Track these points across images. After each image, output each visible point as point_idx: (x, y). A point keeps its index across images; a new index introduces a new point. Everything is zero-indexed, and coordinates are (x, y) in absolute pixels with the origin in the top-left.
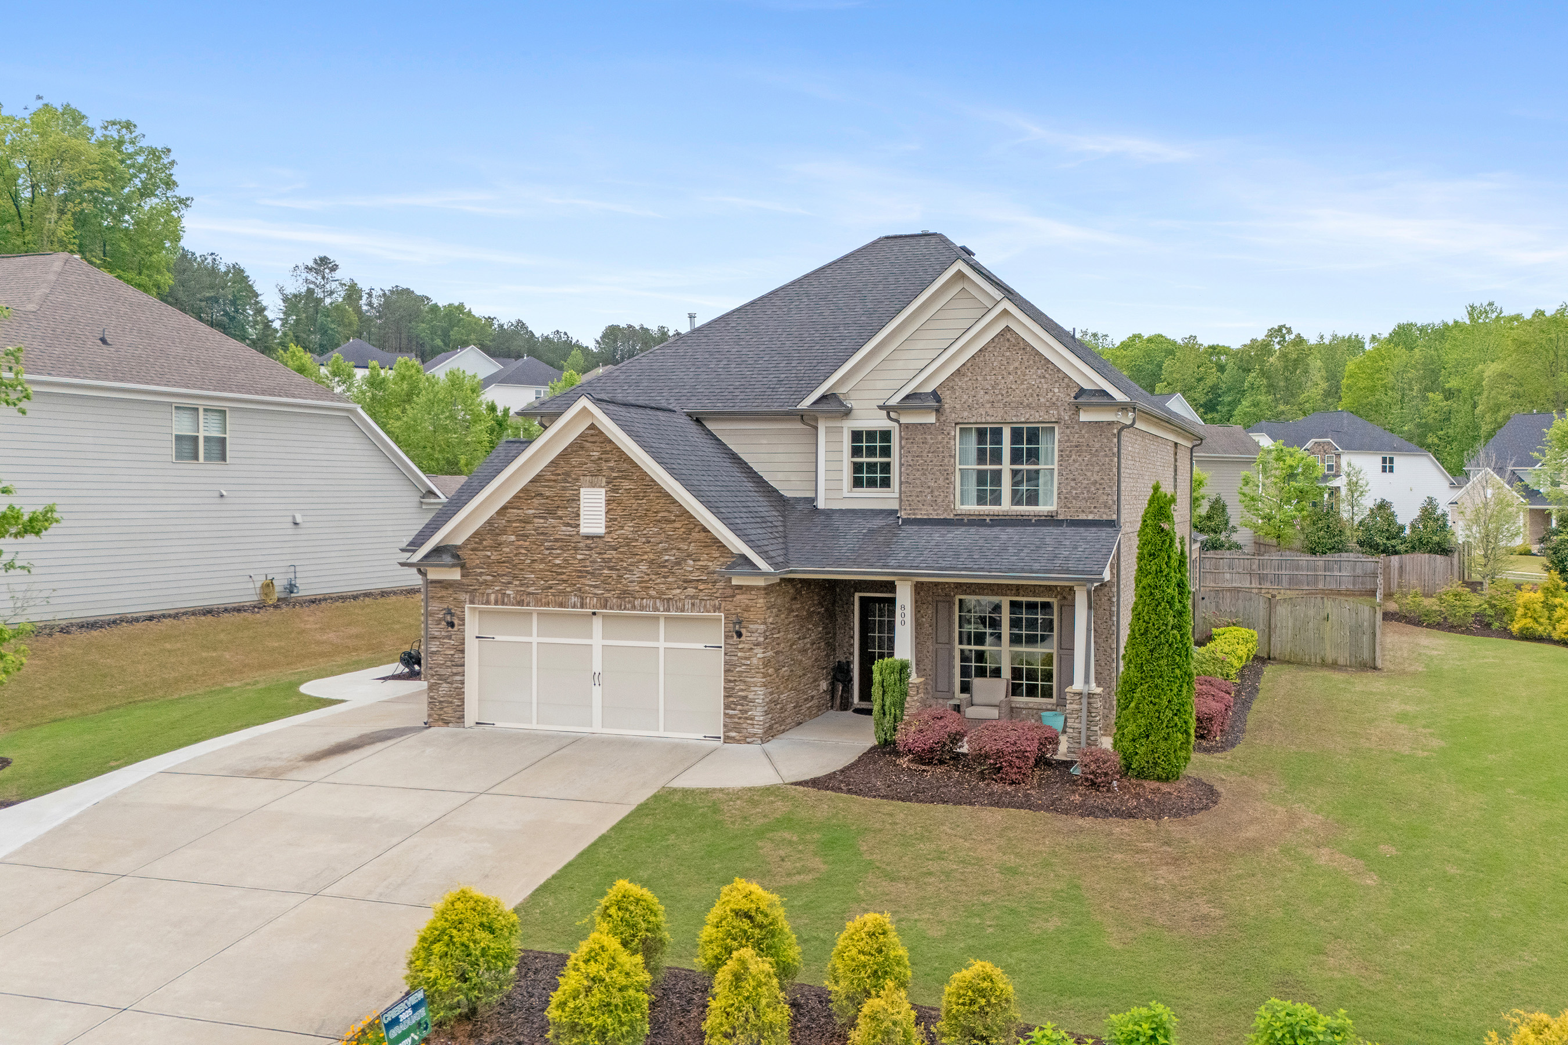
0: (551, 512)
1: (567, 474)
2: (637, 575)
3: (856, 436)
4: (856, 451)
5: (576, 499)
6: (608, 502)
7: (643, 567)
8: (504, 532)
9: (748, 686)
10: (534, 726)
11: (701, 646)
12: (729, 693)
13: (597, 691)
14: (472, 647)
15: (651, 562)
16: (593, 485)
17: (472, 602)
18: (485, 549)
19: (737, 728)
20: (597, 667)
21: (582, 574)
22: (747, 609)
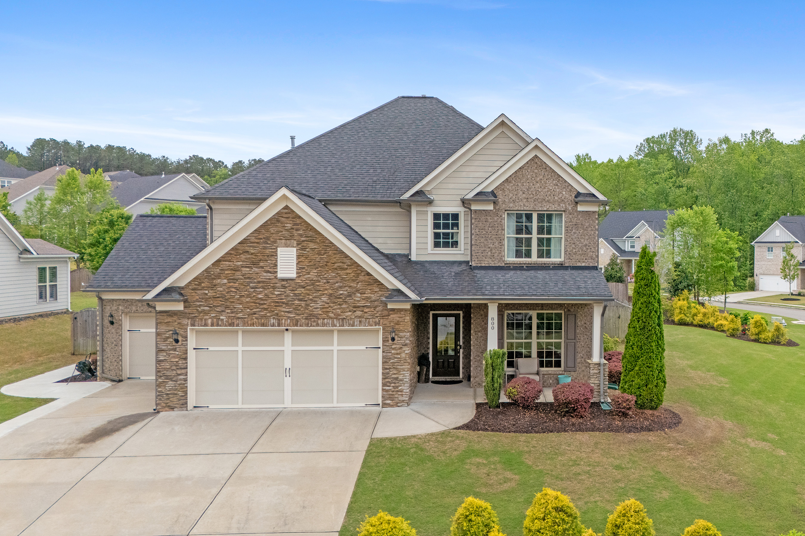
0: (255, 264)
1: (268, 238)
2: (320, 304)
3: (436, 216)
4: (436, 226)
5: (274, 255)
6: (298, 257)
7: (325, 299)
8: (218, 277)
9: (399, 371)
10: (240, 406)
11: (364, 348)
12: (385, 376)
13: (288, 381)
14: (191, 355)
15: (331, 295)
16: (287, 246)
17: (193, 325)
18: (203, 289)
19: (391, 398)
20: (288, 364)
21: (278, 304)
22: (398, 323)
